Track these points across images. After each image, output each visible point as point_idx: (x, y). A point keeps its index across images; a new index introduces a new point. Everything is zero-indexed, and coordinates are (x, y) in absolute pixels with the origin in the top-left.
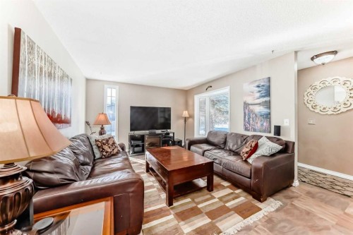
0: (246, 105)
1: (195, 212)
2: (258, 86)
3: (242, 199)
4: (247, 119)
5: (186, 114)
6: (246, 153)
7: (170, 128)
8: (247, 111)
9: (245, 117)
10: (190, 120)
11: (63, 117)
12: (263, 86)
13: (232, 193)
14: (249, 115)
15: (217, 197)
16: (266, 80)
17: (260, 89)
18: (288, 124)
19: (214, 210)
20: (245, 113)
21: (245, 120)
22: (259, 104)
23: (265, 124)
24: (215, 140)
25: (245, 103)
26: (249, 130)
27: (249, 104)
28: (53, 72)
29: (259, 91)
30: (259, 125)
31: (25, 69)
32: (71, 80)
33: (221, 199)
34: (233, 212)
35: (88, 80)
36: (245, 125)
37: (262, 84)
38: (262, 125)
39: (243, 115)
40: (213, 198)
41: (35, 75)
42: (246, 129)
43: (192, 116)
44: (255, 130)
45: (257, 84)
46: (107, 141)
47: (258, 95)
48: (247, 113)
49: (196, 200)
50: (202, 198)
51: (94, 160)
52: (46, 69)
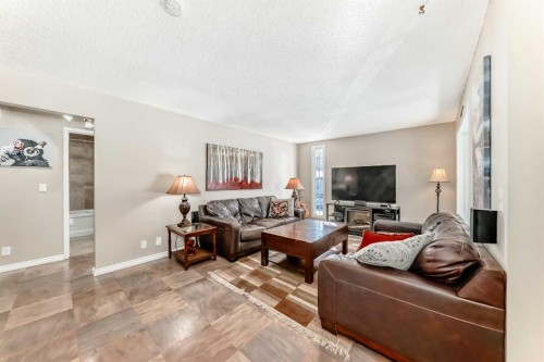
3: (315, 308)
7: (394, 202)
11: (249, 182)
32: (261, 154)
46: (279, 203)
50: (288, 279)
51: (267, 217)
52: (227, 155)
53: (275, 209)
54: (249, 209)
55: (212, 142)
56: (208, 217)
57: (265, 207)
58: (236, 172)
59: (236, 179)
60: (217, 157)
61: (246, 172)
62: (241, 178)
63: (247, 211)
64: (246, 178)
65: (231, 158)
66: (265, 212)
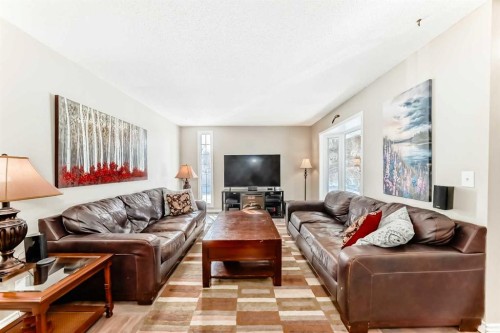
0: (387, 143)
1: (227, 304)
2: (408, 104)
3: (319, 314)
4: (388, 172)
5: (306, 163)
6: (348, 236)
7: (279, 185)
8: (388, 156)
9: (385, 168)
10: (315, 172)
11: (131, 170)
12: (417, 101)
13: (309, 299)
14: (392, 164)
15: (277, 296)
16: (423, 88)
17: (410, 109)
18: (470, 184)
19: (252, 313)
20: (385, 160)
21: (384, 173)
22: (410, 140)
23: (419, 182)
24: (335, 208)
25: (384, 140)
26: (390, 194)
27: (392, 143)
28: (109, 127)
29: (410, 114)
30: (408, 183)
31: (65, 129)
32: (145, 131)
33: (280, 301)
34: (280, 327)
35: (181, 128)
36: (385, 183)
37: (415, 97)
38: (414, 184)
39: (382, 162)
40: (272, 295)
41: (81, 132)
42: (387, 191)
43: (315, 167)
44: (401, 194)
45: (405, 100)
46: (179, 197)
47: (407, 121)
48: (388, 160)
49: (244, 291)
50: (255, 291)
51: (163, 217)
52: (98, 125)
53: (175, 204)
54: (141, 209)
55: (66, 95)
56: (70, 239)
57: (158, 204)
58: (112, 155)
59: (113, 165)
60: (78, 125)
61: (127, 156)
62: (120, 164)
63: (138, 214)
64: (127, 164)
65: (105, 130)
66: (159, 211)
